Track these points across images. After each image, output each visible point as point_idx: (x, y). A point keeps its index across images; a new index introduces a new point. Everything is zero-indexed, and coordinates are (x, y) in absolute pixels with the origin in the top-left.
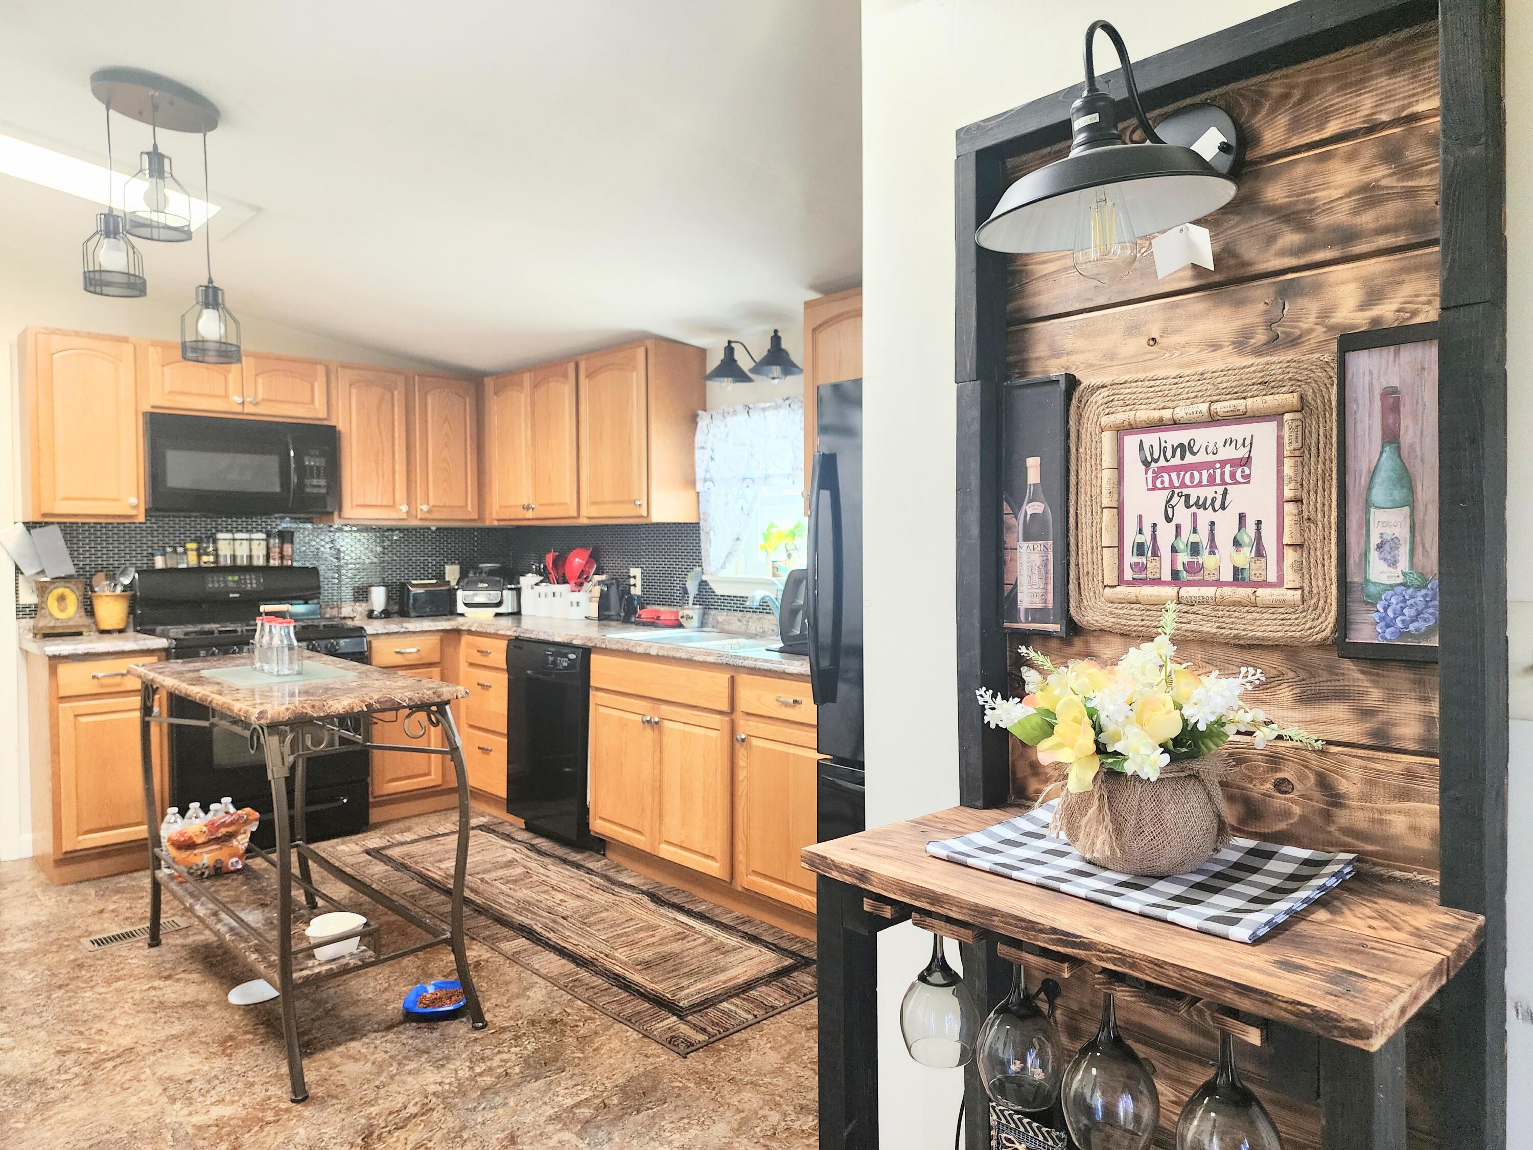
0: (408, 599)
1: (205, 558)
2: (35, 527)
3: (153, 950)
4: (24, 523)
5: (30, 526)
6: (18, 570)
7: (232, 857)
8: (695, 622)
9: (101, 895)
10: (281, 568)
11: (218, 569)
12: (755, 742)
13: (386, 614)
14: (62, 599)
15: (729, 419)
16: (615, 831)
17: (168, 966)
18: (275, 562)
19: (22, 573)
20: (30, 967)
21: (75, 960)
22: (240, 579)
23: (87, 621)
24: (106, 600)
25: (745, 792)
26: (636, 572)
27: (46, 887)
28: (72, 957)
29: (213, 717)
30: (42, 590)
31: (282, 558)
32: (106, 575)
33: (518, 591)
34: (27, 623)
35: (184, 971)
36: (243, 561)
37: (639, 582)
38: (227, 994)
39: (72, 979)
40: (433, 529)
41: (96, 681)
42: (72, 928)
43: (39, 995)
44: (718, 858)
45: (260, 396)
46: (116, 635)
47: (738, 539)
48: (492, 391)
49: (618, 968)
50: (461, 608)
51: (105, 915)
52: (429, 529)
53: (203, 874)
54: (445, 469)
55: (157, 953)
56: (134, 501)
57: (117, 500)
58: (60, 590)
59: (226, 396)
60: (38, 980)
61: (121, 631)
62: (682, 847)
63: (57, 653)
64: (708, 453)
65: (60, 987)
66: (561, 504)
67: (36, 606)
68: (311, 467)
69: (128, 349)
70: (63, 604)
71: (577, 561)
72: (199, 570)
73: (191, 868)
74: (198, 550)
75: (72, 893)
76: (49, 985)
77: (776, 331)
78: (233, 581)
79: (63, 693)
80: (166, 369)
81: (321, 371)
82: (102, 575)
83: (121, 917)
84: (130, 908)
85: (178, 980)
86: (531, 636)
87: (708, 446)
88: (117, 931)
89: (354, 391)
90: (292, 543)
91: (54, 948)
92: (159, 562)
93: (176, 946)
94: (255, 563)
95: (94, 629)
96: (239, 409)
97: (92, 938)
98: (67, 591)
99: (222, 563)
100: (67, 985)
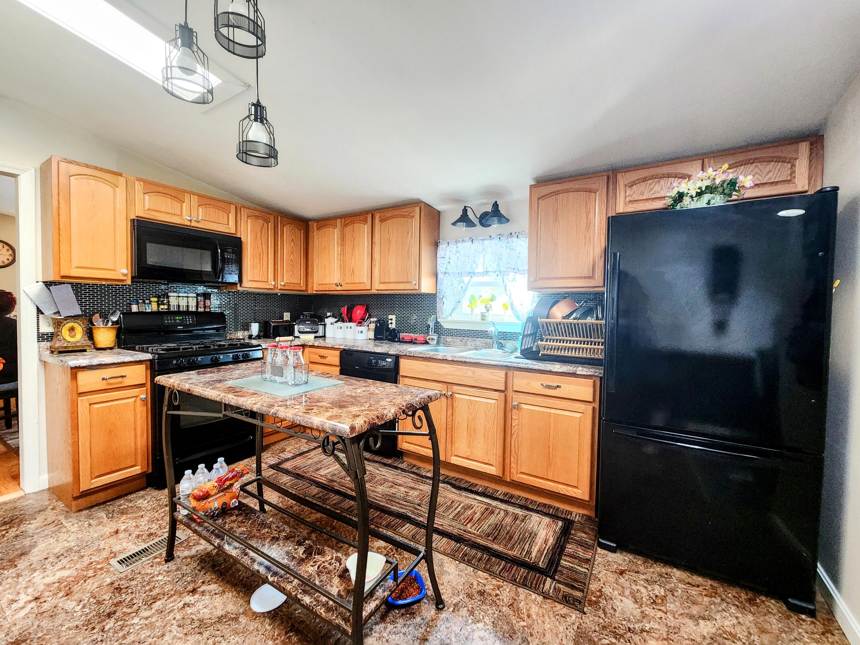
0: (270, 329)
1: (162, 307)
2: (52, 285)
3: (170, 564)
4: (44, 282)
5: (48, 284)
6: (39, 311)
7: (233, 499)
8: (435, 342)
9: (111, 516)
10: (205, 312)
11: (169, 313)
12: (524, 406)
13: (258, 337)
14: (72, 329)
15: (459, 245)
16: (417, 449)
17: (189, 579)
18: (201, 310)
19: (42, 313)
20: (76, 597)
21: (112, 583)
22: (183, 318)
23: (89, 343)
24: (102, 330)
25: (517, 432)
26: (393, 317)
27: (67, 514)
28: (108, 581)
29: (225, 410)
30: (58, 324)
31: (205, 307)
32: (100, 315)
33: (325, 325)
34: (46, 344)
35: (203, 583)
36: (183, 309)
37: (394, 321)
38: (248, 602)
39: (117, 605)
40: (279, 294)
41: (105, 381)
42: (99, 550)
43: (93, 628)
44: (494, 464)
45: (200, 218)
46: (109, 351)
47: (459, 302)
48: (315, 228)
49: (480, 541)
50: (297, 334)
51: (121, 535)
52: (277, 294)
53: (214, 514)
54: (291, 264)
55: (174, 568)
56: (125, 271)
57: (114, 270)
58: (71, 325)
59: (181, 215)
60: (87, 610)
61: (111, 348)
62: (467, 459)
63: (78, 365)
64: (446, 261)
65: (109, 615)
66: (360, 283)
67: (52, 334)
68: (228, 259)
69: (122, 180)
70: (73, 333)
71: (359, 312)
72: (158, 313)
73: (207, 512)
74: (158, 302)
75: (89, 517)
76: (99, 615)
77: (496, 202)
78: (179, 320)
79: (80, 390)
80: (146, 197)
81: (233, 208)
82: (97, 315)
83: (134, 535)
84: (137, 526)
85: (203, 593)
86: (357, 349)
87: (447, 257)
88: (135, 549)
89: (249, 221)
90: (210, 299)
91: (91, 573)
92: (135, 308)
93: (186, 558)
94: (190, 310)
95: (92, 347)
96: (188, 223)
97: (118, 559)
98: (76, 325)
99: (172, 309)
100: (115, 612)
